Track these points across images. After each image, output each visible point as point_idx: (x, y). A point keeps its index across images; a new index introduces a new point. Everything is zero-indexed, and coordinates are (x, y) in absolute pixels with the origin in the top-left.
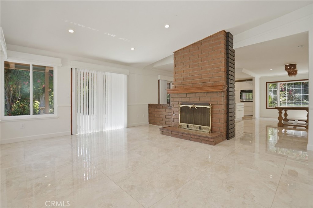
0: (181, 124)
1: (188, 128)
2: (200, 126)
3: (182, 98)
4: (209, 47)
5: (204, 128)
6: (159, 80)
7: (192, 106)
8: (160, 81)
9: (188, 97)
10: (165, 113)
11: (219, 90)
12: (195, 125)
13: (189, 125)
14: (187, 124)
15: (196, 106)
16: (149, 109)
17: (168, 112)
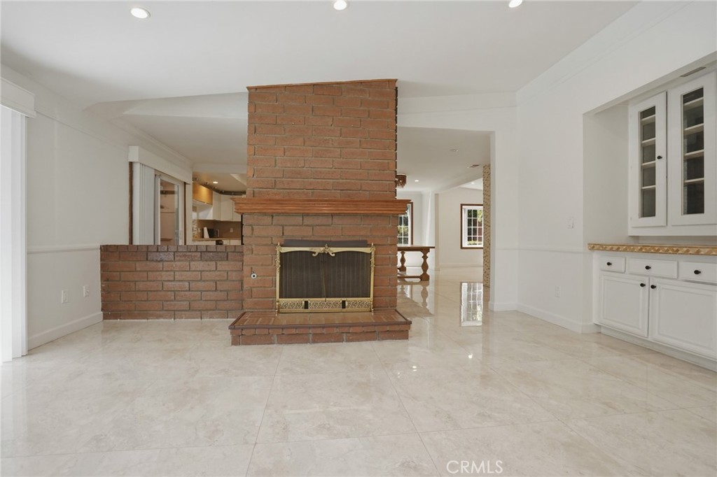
0: (284, 301)
1: (306, 311)
2: (344, 299)
3: (285, 228)
4: (361, 106)
5: (354, 304)
6: (131, 164)
7: (322, 249)
8: (137, 168)
9: (307, 225)
10: (189, 273)
11: (392, 212)
12: (327, 299)
13: (310, 300)
14: (303, 300)
15: (332, 249)
16: (103, 267)
17: (201, 271)
